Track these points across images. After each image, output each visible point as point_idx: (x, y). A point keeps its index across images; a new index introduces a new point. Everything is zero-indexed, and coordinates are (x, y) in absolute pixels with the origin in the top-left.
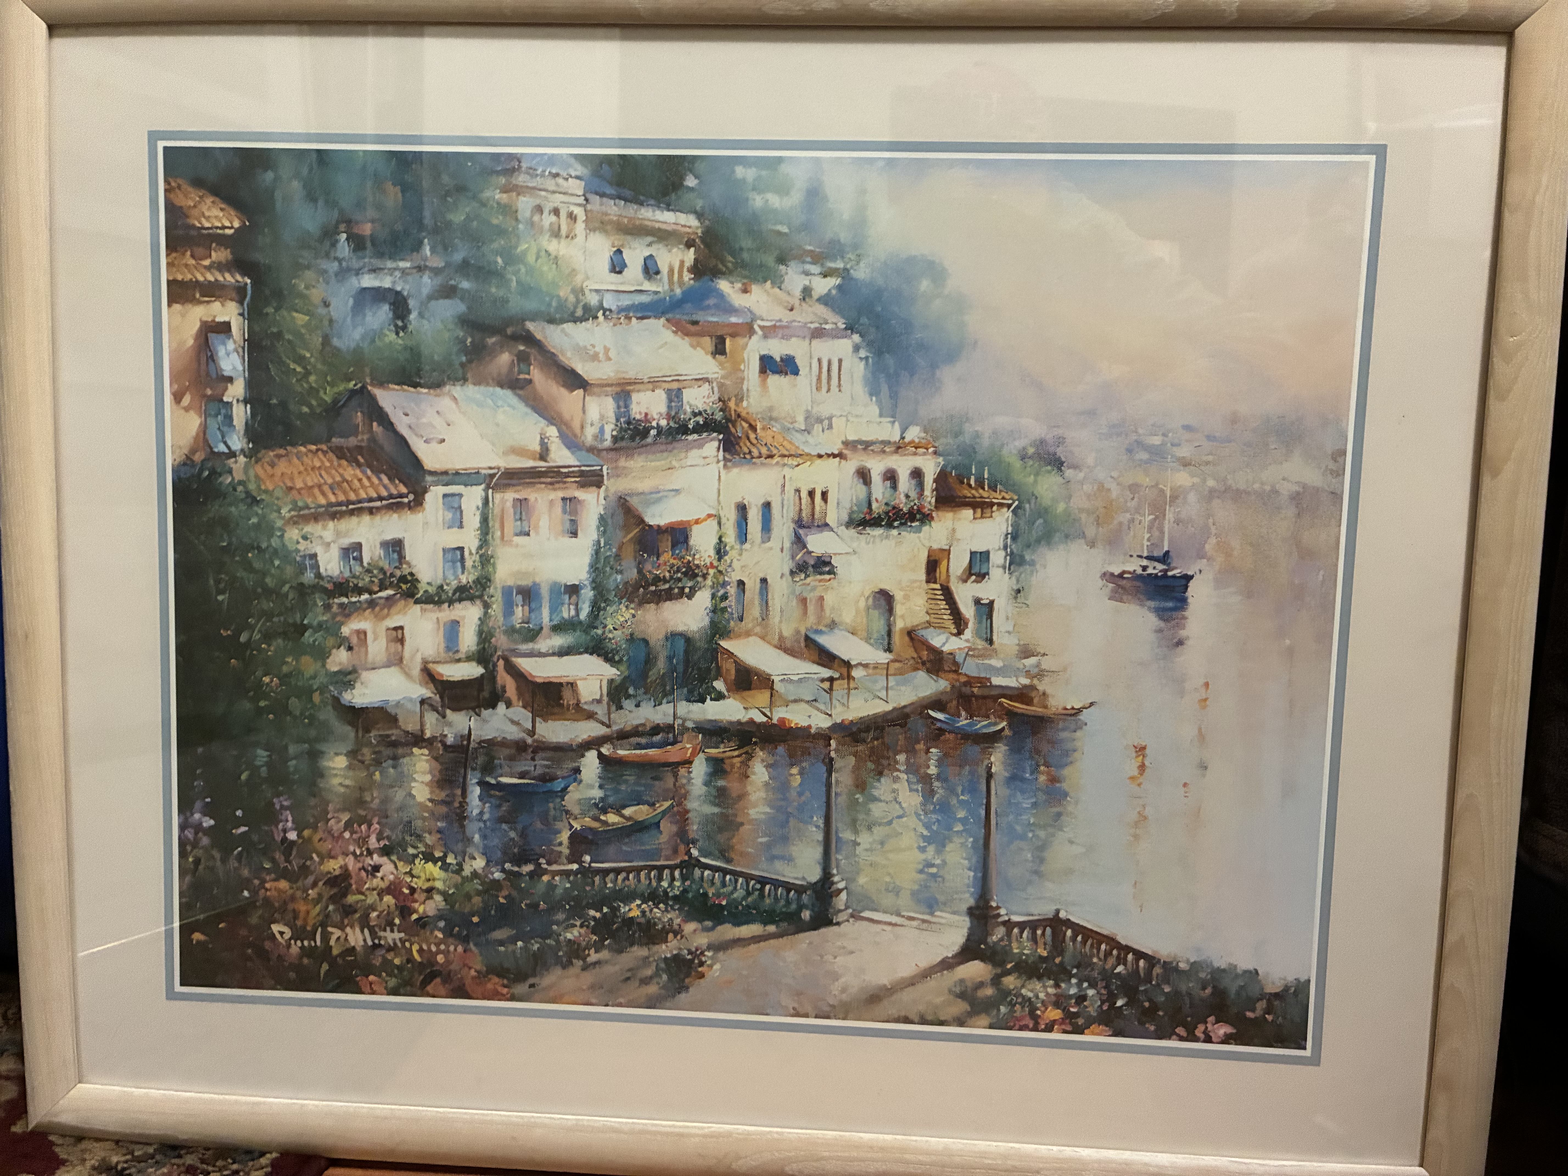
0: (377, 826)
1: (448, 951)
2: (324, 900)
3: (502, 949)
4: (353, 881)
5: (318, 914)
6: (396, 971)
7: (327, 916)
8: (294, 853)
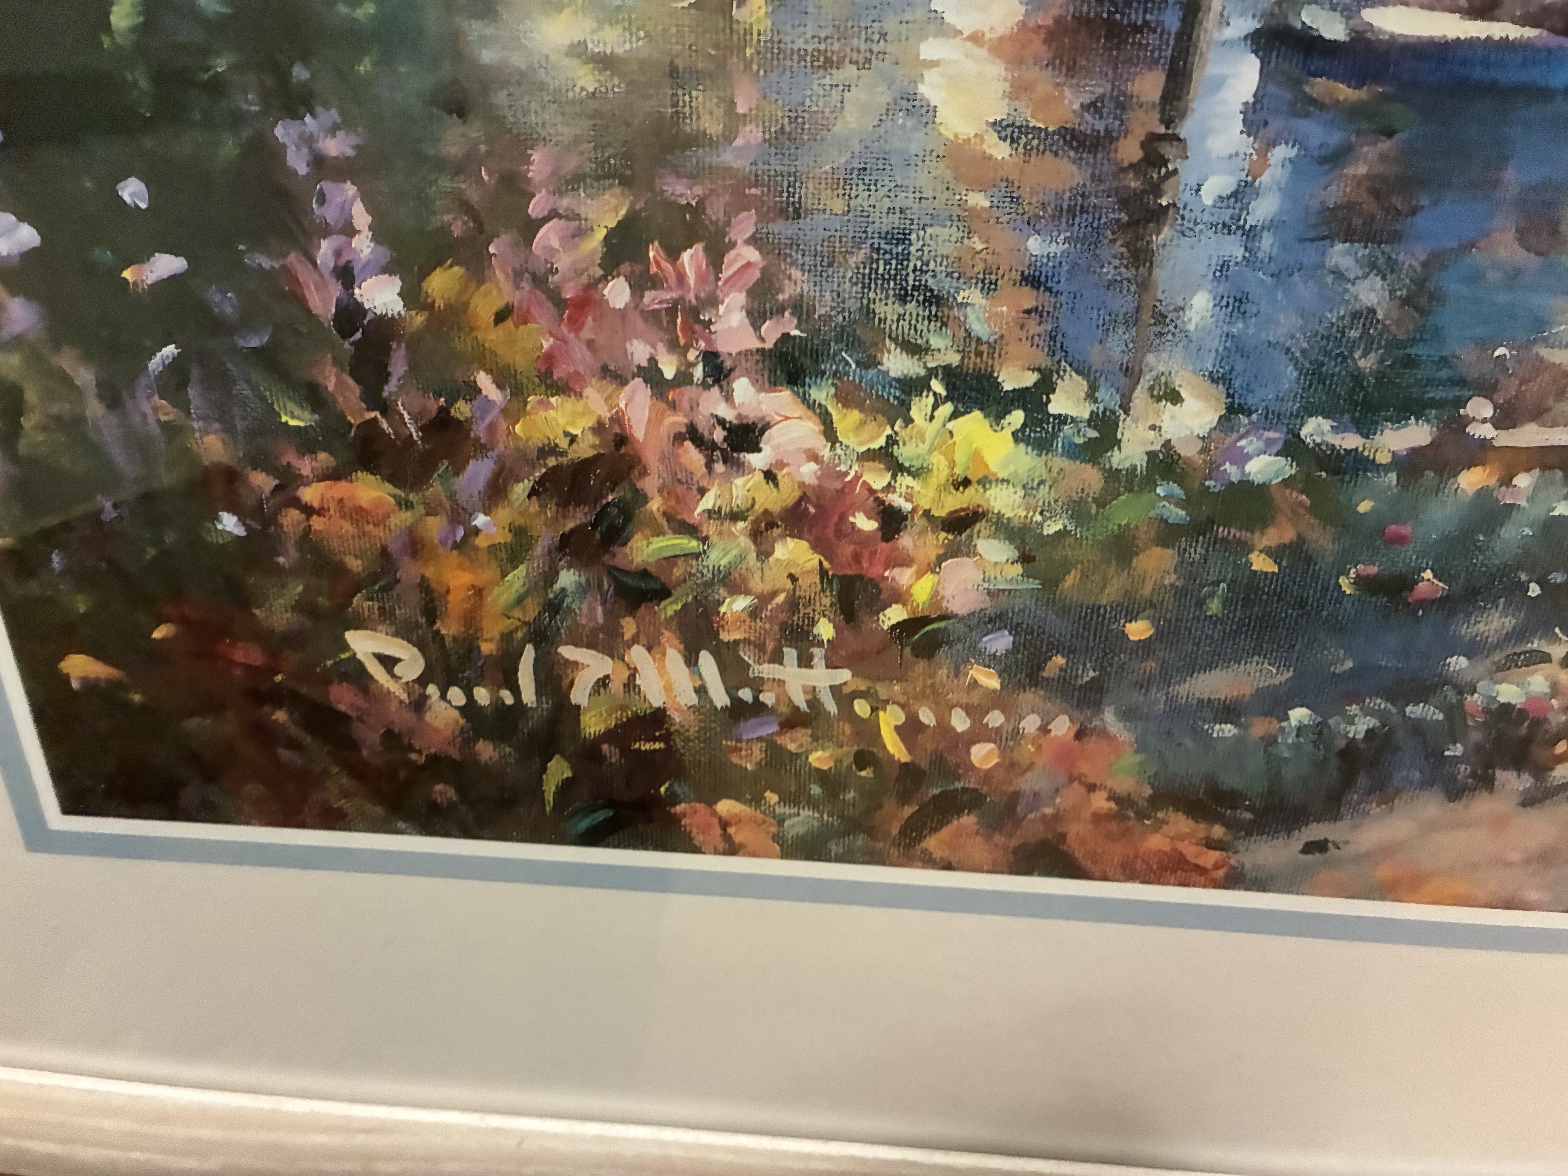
0: (752, 255)
1: (1016, 734)
2: (539, 550)
3: (1228, 730)
4: (650, 484)
5: (520, 601)
6: (816, 790)
7: (554, 607)
8: (398, 366)
